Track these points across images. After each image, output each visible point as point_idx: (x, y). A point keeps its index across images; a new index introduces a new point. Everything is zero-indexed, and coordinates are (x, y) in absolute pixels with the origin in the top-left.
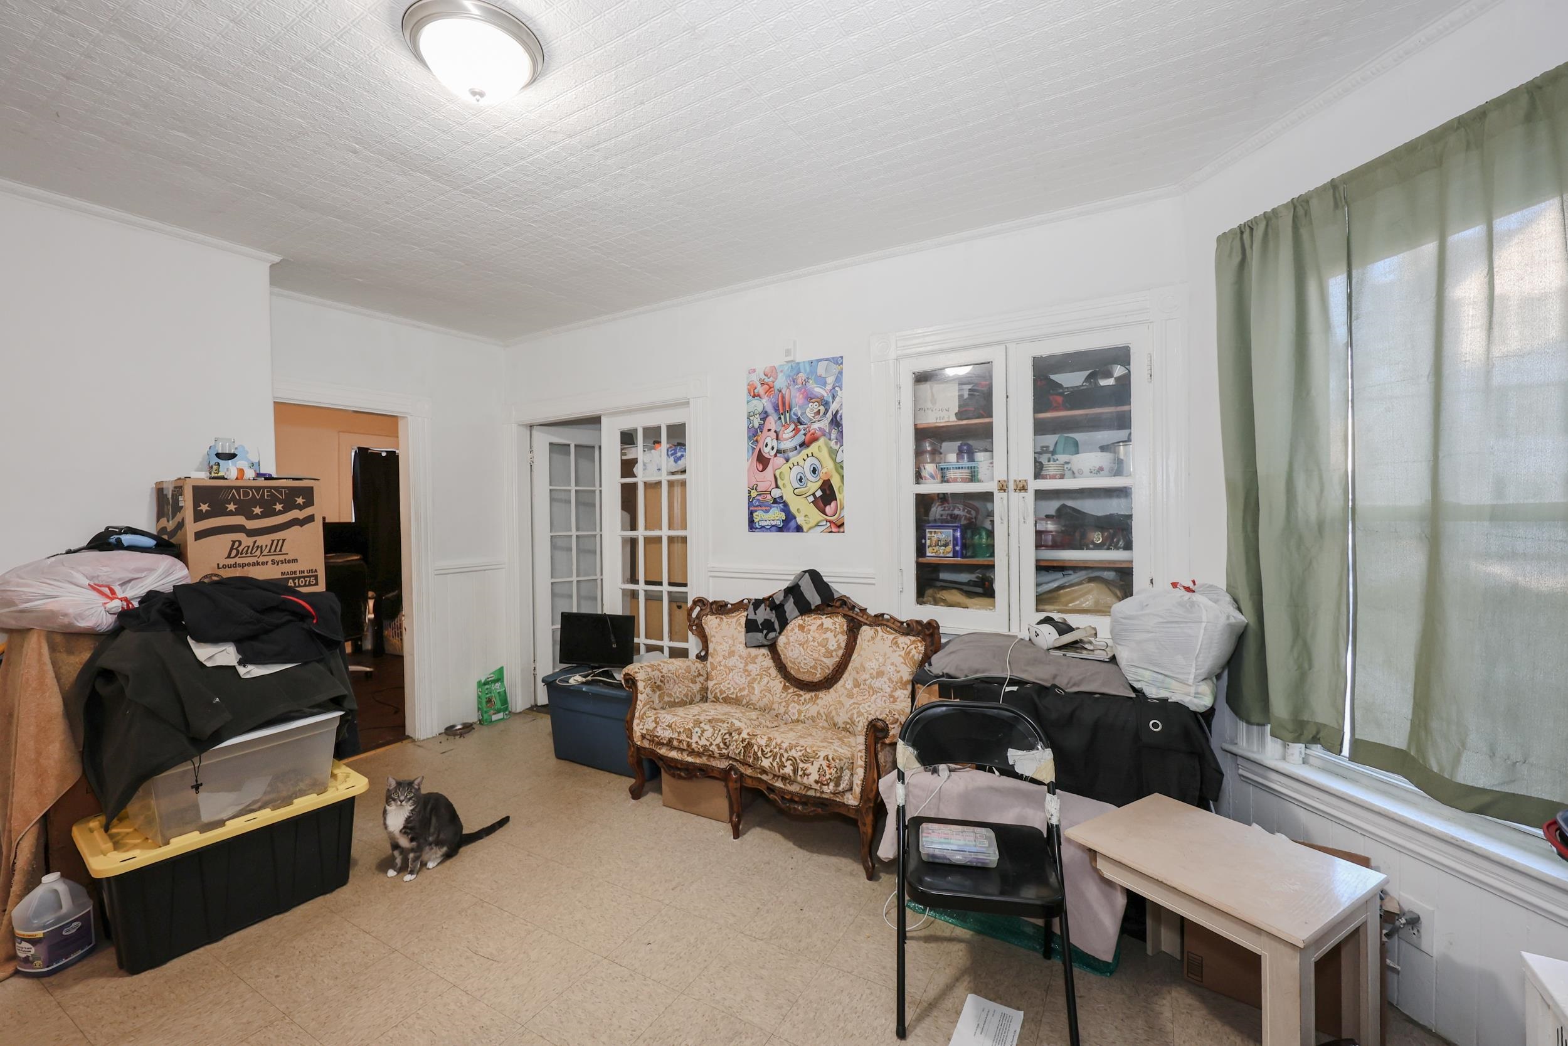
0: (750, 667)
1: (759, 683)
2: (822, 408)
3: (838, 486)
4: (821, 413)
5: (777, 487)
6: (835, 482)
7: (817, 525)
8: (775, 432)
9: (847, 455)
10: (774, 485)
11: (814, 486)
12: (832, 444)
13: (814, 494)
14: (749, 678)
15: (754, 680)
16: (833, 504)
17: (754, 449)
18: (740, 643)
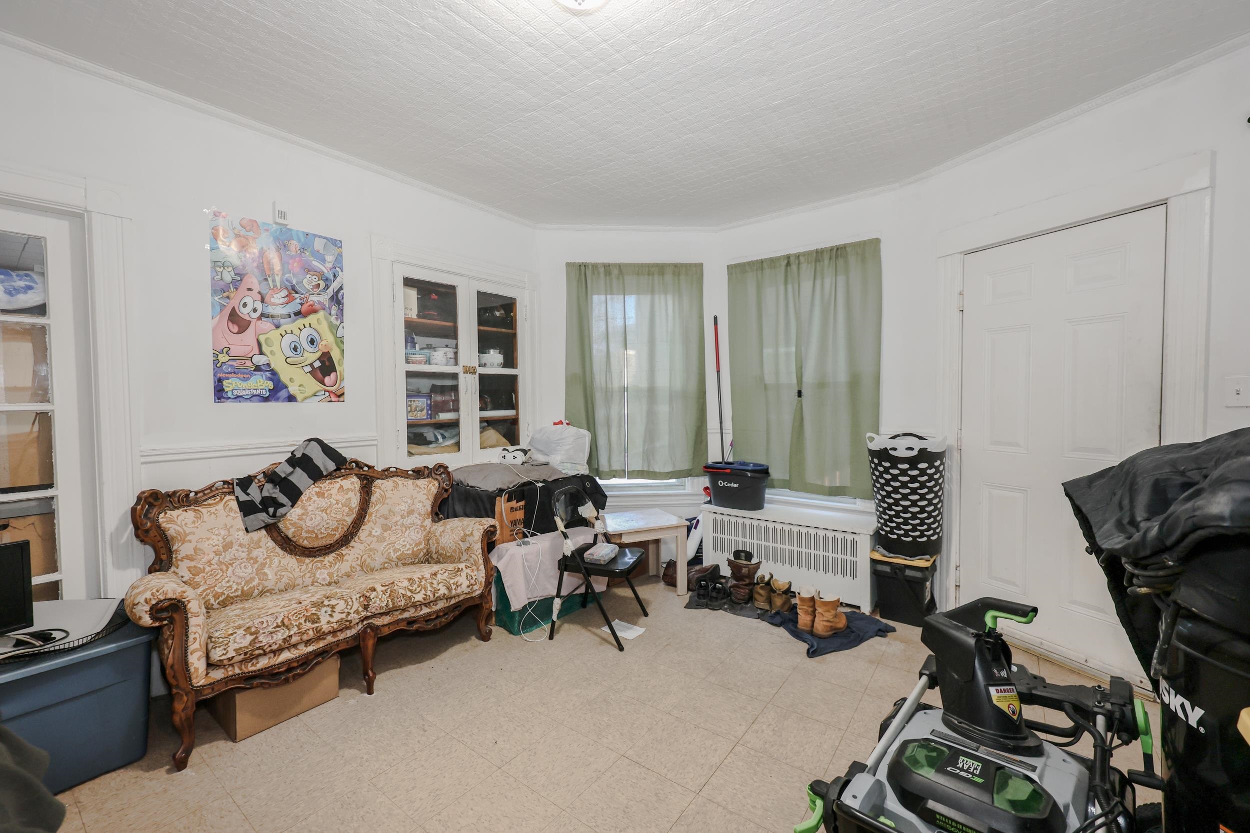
0: (255, 553)
1: (270, 566)
2: (323, 284)
3: (338, 359)
4: (321, 287)
5: (261, 353)
6: (335, 355)
7: (315, 395)
8: (259, 293)
9: (348, 330)
10: (256, 350)
11: (312, 356)
12: (333, 319)
13: (311, 365)
14: (256, 566)
15: (263, 565)
16: (333, 375)
17: (223, 306)
18: (239, 530)
